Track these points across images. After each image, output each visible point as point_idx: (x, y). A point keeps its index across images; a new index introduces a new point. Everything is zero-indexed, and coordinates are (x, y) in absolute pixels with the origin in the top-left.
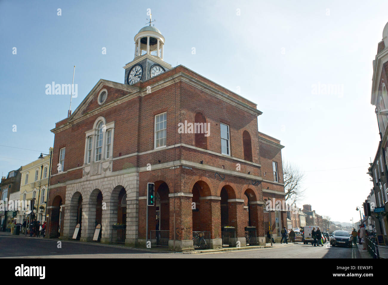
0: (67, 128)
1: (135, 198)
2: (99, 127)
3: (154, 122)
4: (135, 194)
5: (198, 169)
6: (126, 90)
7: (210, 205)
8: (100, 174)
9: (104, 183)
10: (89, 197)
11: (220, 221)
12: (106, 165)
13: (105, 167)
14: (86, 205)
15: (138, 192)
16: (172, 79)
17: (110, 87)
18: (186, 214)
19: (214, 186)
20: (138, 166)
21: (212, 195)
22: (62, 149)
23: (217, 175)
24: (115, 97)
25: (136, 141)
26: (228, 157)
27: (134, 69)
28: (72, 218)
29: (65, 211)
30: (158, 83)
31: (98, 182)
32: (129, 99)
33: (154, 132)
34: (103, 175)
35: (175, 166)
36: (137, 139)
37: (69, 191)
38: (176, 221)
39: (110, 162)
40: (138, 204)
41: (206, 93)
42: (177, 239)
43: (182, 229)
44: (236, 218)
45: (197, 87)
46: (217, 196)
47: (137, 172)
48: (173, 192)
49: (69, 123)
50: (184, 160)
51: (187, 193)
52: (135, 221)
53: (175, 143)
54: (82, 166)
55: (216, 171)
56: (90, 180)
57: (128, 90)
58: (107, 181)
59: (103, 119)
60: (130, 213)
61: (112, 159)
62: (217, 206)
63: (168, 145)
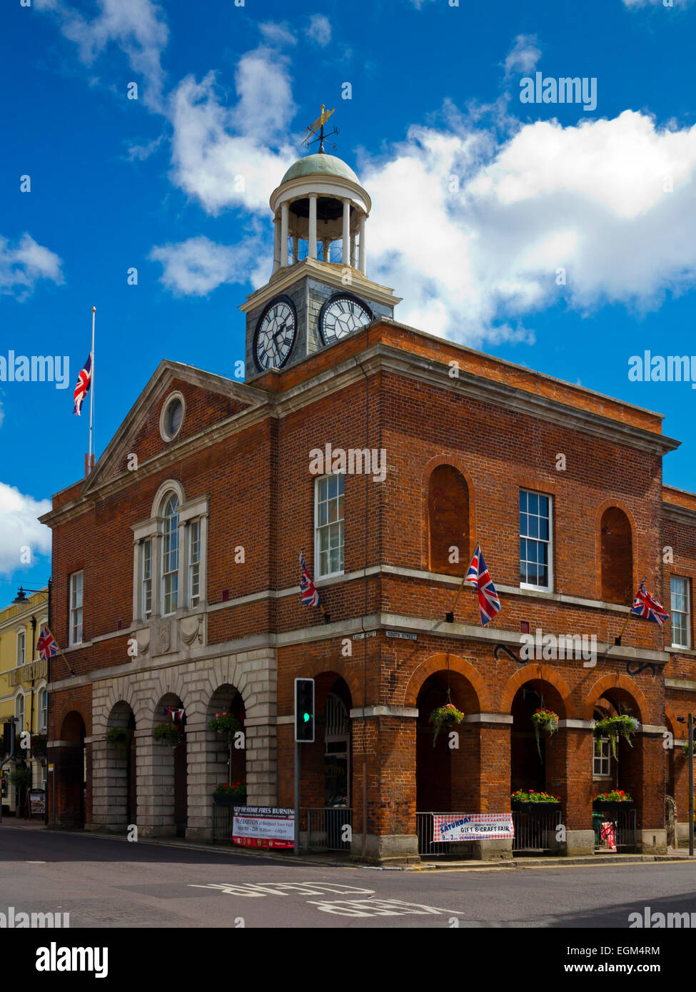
0: (85, 511)
1: (266, 721)
2: (169, 511)
3: (313, 498)
4: (265, 710)
5: (435, 637)
6: (235, 398)
7: (476, 737)
8: (177, 653)
9: (188, 678)
10: (151, 715)
11: (510, 784)
12: (190, 625)
13: (189, 632)
14: (147, 738)
15: (274, 703)
16: (355, 365)
17: (190, 385)
18: (395, 766)
19: (489, 685)
20: (273, 630)
21: (482, 709)
22: (76, 576)
23: (501, 652)
24: (205, 418)
25: (266, 556)
26: (544, 597)
27: (271, 314)
28: (113, 773)
29: (94, 753)
30: (318, 379)
31: (173, 675)
32: (243, 428)
33: (313, 530)
34: (183, 656)
35: (365, 632)
36: (266, 550)
37: (99, 697)
38: (368, 784)
39: (200, 617)
40: (274, 736)
41: (470, 399)
42: (370, 832)
43: (384, 806)
44: (565, 776)
45: (437, 385)
46: (499, 713)
47: (270, 648)
48: (361, 703)
49: (85, 497)
50: (392, 613)
51: (402, 706)
52: (267, 783)
53: (367, 563)
54: (128, 627)
55: (499, 641)
56: (150, 669)
57: (240, 397)
58: (195, 671)
59: (174, 486)
60: (255, 761)
61: (204, 607)
62: (500, 741)
63: (348, 570)
